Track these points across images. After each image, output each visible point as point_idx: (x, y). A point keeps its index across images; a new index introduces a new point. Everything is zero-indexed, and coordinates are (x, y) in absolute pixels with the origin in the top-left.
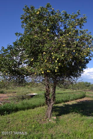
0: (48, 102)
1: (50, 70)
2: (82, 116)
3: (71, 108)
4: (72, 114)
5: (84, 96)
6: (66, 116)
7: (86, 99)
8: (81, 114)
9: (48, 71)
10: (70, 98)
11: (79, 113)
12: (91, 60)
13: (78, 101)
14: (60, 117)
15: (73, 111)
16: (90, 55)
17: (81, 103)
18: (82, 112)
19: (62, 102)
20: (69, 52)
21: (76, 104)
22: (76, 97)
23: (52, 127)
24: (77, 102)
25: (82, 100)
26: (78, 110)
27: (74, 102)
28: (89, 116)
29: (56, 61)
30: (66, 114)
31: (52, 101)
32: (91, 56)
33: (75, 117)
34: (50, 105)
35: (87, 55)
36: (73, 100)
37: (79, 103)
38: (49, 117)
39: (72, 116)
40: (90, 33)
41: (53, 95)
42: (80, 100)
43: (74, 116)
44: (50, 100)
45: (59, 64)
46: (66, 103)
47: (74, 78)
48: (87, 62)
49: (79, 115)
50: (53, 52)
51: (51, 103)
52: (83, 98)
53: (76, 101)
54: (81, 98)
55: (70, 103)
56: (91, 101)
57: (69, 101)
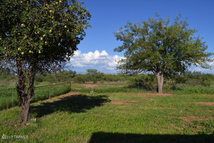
0: (23, 98)
1: (33, 50)
2: (70, 113)
3: (54, 106)
4: (57, 113)
5: (69, 91)
6: (49, 116)
7: (72, 94)
8: (69, 111)
9: (30, 52)
10: (50, 94)
11: (66, 111)
12: (82, 39)
13: (61, 96)
14: (41, 118)
15: (57, 110)
16: (82, 33)
17: (66, 99)
18: (69, 110)
19: (39, 100)
20: (59, 28)
21: (59, 101)
22: (57, 92)
23: (34, 131)
24: (60, 99)
25: (67, 96)
26: (64, 108)
27: (56, 99)
28: (80, 112)
29: (42, 39)
30: (49, 114)
31: (29, 96)
32: (83, 35)
33: (62, 116)
34: (26, 102)
35: (79, 33)
36: (54, 97)
37: (63, 100)
38: (26, 120)
39: (58, 115)
40: (83, 3)
41: (31, 88)
42: (63, 95)
43: (60, 115)
44: (26, 95)
45: (46, 42)
46: (45, 101)
47: (60, 63)
48: (78, 42)
49: (67, 112)
50: (37, 26)
51: (27, 99)
52: (68, 93)
53: (58, 97)
54: (65, 93)
55: (51, 101)
56: (78, 95)
57: (48, 98)
